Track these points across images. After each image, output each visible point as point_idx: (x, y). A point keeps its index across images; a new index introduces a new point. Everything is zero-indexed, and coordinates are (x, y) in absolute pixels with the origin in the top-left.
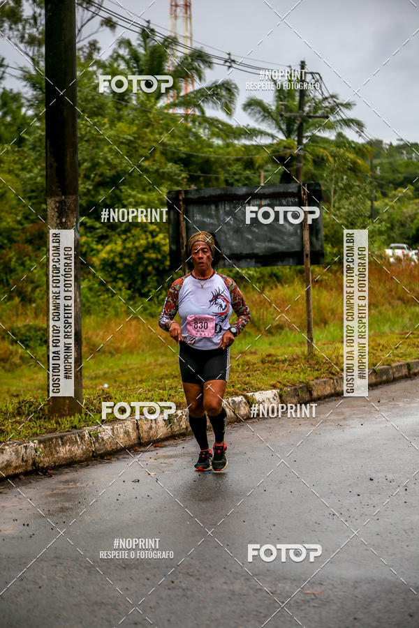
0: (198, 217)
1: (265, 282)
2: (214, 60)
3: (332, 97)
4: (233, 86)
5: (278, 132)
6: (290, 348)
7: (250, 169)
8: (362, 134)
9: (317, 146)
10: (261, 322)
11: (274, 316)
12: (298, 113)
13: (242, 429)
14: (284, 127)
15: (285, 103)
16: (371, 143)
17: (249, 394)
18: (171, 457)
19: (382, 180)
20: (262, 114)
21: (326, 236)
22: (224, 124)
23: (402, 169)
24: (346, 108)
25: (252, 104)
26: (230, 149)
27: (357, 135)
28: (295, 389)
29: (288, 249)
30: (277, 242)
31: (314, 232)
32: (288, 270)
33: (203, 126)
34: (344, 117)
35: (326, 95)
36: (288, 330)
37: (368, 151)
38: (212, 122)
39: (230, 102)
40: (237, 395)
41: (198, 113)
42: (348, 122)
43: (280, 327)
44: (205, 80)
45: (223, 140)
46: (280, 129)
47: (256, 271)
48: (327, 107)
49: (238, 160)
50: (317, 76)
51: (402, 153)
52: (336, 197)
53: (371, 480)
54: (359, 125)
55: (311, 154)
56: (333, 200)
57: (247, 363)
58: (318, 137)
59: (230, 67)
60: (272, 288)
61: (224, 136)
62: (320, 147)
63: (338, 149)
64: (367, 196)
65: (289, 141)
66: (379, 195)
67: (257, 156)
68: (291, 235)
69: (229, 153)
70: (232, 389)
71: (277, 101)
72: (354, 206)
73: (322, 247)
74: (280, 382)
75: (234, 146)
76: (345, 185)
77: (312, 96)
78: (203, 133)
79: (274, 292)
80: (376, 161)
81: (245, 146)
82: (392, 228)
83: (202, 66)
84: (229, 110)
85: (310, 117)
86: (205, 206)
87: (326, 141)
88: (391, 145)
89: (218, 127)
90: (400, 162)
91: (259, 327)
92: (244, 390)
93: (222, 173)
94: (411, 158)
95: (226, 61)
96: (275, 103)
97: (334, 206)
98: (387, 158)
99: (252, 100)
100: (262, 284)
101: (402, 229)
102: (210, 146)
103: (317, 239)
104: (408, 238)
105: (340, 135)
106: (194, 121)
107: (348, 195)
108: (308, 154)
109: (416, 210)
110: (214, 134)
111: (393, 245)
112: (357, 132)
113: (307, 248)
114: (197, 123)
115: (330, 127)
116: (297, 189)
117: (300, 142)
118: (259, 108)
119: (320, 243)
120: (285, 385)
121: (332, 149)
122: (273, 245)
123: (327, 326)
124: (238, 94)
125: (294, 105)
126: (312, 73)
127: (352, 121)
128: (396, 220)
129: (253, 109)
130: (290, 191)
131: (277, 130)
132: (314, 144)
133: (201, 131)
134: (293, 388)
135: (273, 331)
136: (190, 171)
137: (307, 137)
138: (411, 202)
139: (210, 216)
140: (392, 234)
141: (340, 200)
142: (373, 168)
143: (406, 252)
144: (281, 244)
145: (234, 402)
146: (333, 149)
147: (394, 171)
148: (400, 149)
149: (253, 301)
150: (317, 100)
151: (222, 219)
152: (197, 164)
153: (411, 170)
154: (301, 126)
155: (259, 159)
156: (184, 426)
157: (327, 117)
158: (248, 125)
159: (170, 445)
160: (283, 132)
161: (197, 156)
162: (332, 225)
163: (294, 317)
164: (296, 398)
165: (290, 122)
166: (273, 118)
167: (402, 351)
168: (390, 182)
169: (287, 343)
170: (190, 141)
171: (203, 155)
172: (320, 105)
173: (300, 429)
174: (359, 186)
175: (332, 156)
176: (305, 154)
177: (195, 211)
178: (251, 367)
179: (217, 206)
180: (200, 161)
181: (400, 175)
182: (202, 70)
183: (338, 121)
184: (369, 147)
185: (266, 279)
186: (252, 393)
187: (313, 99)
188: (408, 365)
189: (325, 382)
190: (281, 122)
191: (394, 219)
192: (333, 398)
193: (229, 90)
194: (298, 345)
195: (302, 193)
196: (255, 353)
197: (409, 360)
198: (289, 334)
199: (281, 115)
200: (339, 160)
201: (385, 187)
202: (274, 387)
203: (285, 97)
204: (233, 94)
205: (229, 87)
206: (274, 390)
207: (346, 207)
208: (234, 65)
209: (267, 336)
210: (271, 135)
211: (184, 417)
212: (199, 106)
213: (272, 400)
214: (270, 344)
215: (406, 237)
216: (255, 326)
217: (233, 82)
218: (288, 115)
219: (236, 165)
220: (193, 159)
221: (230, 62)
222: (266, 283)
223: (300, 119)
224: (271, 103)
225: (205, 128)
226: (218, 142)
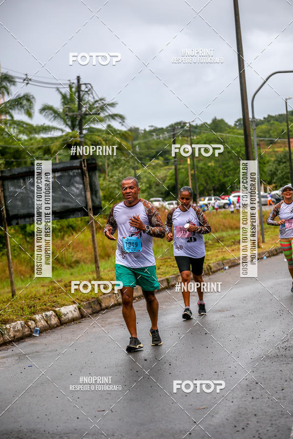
0: (11, 189)
1: (64, 232)
2: (17, 80)
3: (101, 100)
4: (31, 97)
5: (66, 127)
6: (85, 276)
7: (48, 155)
8: (124, 124)
9: (93, 135)
10: (64, 260)
11: (73, 255)
12: (78, 112)
13: (53, 334)
14: (69, 123)
15: (69, 106)
16: (131, 130)
17: (57, 309)
18: (4, 358)
19: (141, 155)
20: (53, 115)
21: (104, 196)
22: (27, 124)
23: (154, 147)
24: (112, 106)
25: (46, 109)
26: (33, 141)
27: (120, 125)
28: (89, 303)
29: (76, 206)
30: (68, 201)
31: (94, 192)
32: (80, 222)
33: (13, 126)
34: (111, 113)
35: (97, 99)
36: (83, 263)
37: (129, 135)
38: (19, 124)
39: (30, 108)
40: (48, 310)
41: (8, 118)
42: (113, 117)
43: (77, 262)
44: (11, 94)
45: (27, 135)
46: (67, 125)
47: (57, 224)
48: (97, 107)
49: (39, 148)
50: (89, 85)
51: (153, 135)
52: (109, 169)
53: (146, 360)
54: (122, 117)
55: (90, 140)
56: (107, 171)
57: (55, 288)
58: (94, 128)
59: (27, 84)
60: (70, 236)
61: (29, 133)
62: (96, 135)
63: (108, 136)
64: (131, 166)
65: (74, 132)
66: (140, 165)
67: (52, 145)
68: (78, 196)
69: (32, 144)
70: (45, 307)
71: (63, 105)
72: (122, 174)
73: (100, 203)
74: (78, 299)
75: (35, 139)
76: (115, 160)
77: (87, 100)
78: (13, 131)
79: (71, 238)
80: (136, 142)
81: (43, 139)
82: (150, 187)
83: (8, 84)
84: (30, 115)
85: (87, 115)
86: (16, 181)
87: (99, 130)
88: (145, 130)
89: (23, 127)
90: (152, 142)
91: (63, 263)
92: (53, 306)
93: (29, 158)
94: (159, 138)
95: (24, 80)
96: (62, 107)
97: (108, 175)
98: (143, 139)
99: (45, 106)
100: (62, 233)
101: (157, 187)
102: (19, 140)
103: (96, 197)
104: (162, 194)
105: (109, 126)
106: (6, 124)
107: (117, 166)
108: (87, 141)
109: (166, 173)
110: (20, 132)
111: (152, 199)
112: (120, 123)
113: (90, 204)
114: (8, 125)
115: (101, 120)
116: (79, 164)
117: (81, 133)
118: (51, 111)
119: (98, 200)
120: (82, 301)
121: (103, 136)
122: (66, 204)
123: (110, 259)
124: (35, 102)
125: (76, 107)
126: (85, 84)
127: (116, 115)
128: (153, 181)
129: (46, 112)
130: (74, 165)
131: (65, 125)
132: (92, 134)
133: (12, 130)
134: (88, 302)
135: (73, 265)
136: (5, 158)
137: (86, 129)
138: (162, 168)
139: (20, 187)
140: (151, 192)
141: (112, 170)
142: (134, 147)
143: (162, 203)
144: (71, 202)
145: (46, 315)
146: (105, 136)
147: (149, 148)
148: (151, 132)
149: (57, 246)
150: (91, 103)
151: (29, 189)
152: (10, 153)
153: (160, 146)
154: (81, 121)
155: (54, 146)
156: (12, 336)
157: (99, 114)
158: (44, 124)
159: (3, 350)
160: (69, 127)
161: (10, 148)
162: (109, 189)
163: (87, 254)
164: (91, 309)
165: (73, 120)
166: (61, 118)
167: (162, 271)
168: (147, 156)
169: (83, 272)
170: (4, 138)
171: (14, 146)
172: (93, 107)
173: (94, 330)
174: (124, 160)
175: (104, 140)
176: (85, 141)
177: (9, 184)
178: (57, 290)
179: (24, 180)
180: (12, 151)
181: (153, 151)
182: (9, 88)
183: (107, 116)
184: (130, 133)
185: (65, 229)
186: (59, 308)
187: (88, 102)
188: (167, 280)
189: (110, 296)
190: (67, 120)
191: (151, 181)
192: (117, 307)
193: (28, 100)
194: (91, 273)
195: (83, 165)
196: (61, 281)
197: (167, 276)
198: (84, 266)
199: (67, 115)
200: (109, 143)
201: (144, 160)
202: (74, 303)
203: (68, 103)
204: (31, 103)
205: (28, 98)
206: (74, 305)
207: (117, 175)
208: (30, 82)
209: (68, 269)
210: (61, 129)
211: (12, 329)
212: (8, 113)
213: (73, 312)
214: (71, 274)
215: (161, 193)
216: (59, 263)
217: (31, 94)
218: (71, 114)
219: (38, 152)
220: (7, 150)
221: (27, 80)
222: (66, 232)
223: (79, 116)
224: (59, 107)
225: (14, 128)
226: (24, 137)
